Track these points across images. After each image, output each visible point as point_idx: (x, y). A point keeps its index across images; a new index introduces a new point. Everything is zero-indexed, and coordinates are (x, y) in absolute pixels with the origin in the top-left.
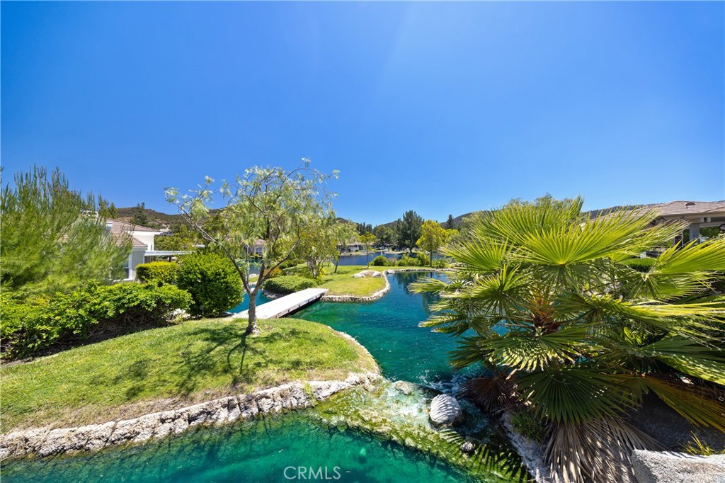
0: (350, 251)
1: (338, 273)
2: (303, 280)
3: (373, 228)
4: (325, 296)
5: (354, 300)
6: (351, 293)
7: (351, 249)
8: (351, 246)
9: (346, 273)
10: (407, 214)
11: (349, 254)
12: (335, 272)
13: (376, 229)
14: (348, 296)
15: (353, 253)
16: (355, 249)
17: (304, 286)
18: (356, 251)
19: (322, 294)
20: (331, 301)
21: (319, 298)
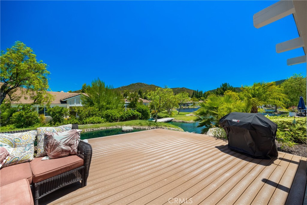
0: (188, 106)
1: (180, 115)
2: (165, 115)
3: (203, 93)
4: (173, 120)
5: (183, 122)
6: (182, 120)
7: (189, 105)
8: (189, 103)
9: (183, 115)
10: (223, 85)
11: (187, 107)
12: (178, 114)
13: (205, 94)
14: (181, 121)
15: (190, 107)
16: (191, 105)
17: (166, 117)
18: (192, 106)
19: (172, 119)
20: (175, 122)
21: (171, 120)
